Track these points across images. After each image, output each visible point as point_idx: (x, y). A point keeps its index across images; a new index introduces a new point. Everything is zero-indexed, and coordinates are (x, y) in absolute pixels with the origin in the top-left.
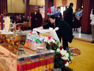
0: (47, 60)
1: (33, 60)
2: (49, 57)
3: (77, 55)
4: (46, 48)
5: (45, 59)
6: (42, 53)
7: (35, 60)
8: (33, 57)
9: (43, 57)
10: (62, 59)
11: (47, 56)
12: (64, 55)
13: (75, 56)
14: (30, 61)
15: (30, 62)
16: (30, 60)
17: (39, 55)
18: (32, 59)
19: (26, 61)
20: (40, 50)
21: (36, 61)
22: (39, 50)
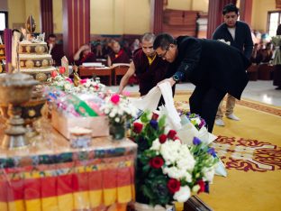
0: (102, 171)
1: (48, 169)
2: (111, 162)
3: (273, 169)
4: (111, 133)
5: (95, 167)
6: (84, 150)
7: (56, 168)
8: (47, 159)
9: (87, 162)
10: (167, 175)
11: (105, 159)
12: (173, 161)
13: (264, 171)
14: (37, 170)
15: (36, 175)
16: (37, 166)
17: (71, 154)
18: (44, 166)
19: (24, 169)
20: (80, 138)
21: (61, 174)
22: (75, 138)
